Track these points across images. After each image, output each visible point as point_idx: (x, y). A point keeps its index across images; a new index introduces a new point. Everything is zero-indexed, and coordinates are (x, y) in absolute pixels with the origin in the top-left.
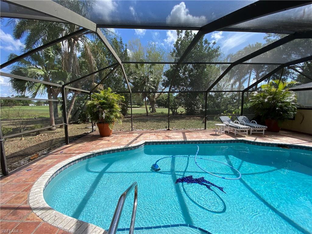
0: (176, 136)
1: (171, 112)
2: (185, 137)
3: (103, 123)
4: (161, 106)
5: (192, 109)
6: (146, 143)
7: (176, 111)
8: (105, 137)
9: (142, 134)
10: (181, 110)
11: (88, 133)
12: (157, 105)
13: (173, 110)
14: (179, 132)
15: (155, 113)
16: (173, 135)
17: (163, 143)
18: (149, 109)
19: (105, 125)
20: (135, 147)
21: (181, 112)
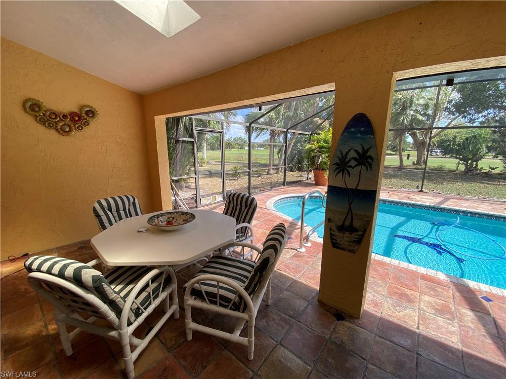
1: (462, 168)
2: (442, 203)
7: (477, 165)
10: (491, 163)
11: (303, 181)
13: (469, 164)
15: (424, 166)
16: (422, 198)
19: (321, 172)
21: (490, 168)
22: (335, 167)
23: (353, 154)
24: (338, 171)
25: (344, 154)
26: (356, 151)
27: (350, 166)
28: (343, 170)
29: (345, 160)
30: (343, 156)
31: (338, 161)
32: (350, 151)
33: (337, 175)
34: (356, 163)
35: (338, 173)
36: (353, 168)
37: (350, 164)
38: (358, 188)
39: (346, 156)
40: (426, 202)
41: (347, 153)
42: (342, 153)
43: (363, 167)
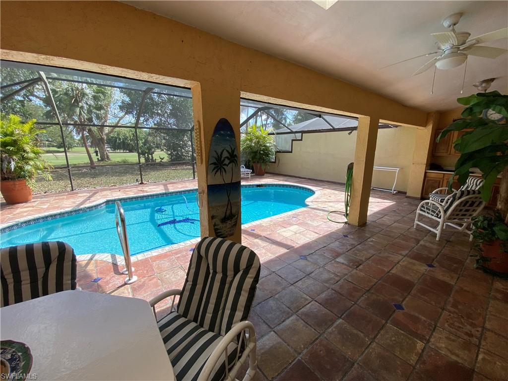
0: (153, 190)
1: (143, 160)
2: (166, 189)
3: (13, 179)
4: (119, 148)
5: (178, 153)
6: (107, 202)
7: (152, 157)
8: (19, 203)
9: (95, 193)
10: (160, 155)
12: (110, 148)
13: (146, 156)
14: (158, 185)
15: (110, 162)
16: (150, 189)
17: (136, 198)
18: (95, 154)
19: (17, 183)
20: (90, 208)
21: (160, 158)
22: (213, 166)
23: (225, 154)
24: (216, 170)
25: (219, 154)
26: (227, 151)
27: (225, 165)
28: (220, 169)
29: (221, 159)
30: (218, 156)
31: (215, 161)
32: (223, 150)
33: (215, 173)
34: (229, 161)
35: (217, 171)
36: (227, 166)
37: (225, 163)
38: (232, 182)
39: (221, 156)
40: (154, 191)
41: (222, 153)
42: (217, 154)
43: (234, 164)
